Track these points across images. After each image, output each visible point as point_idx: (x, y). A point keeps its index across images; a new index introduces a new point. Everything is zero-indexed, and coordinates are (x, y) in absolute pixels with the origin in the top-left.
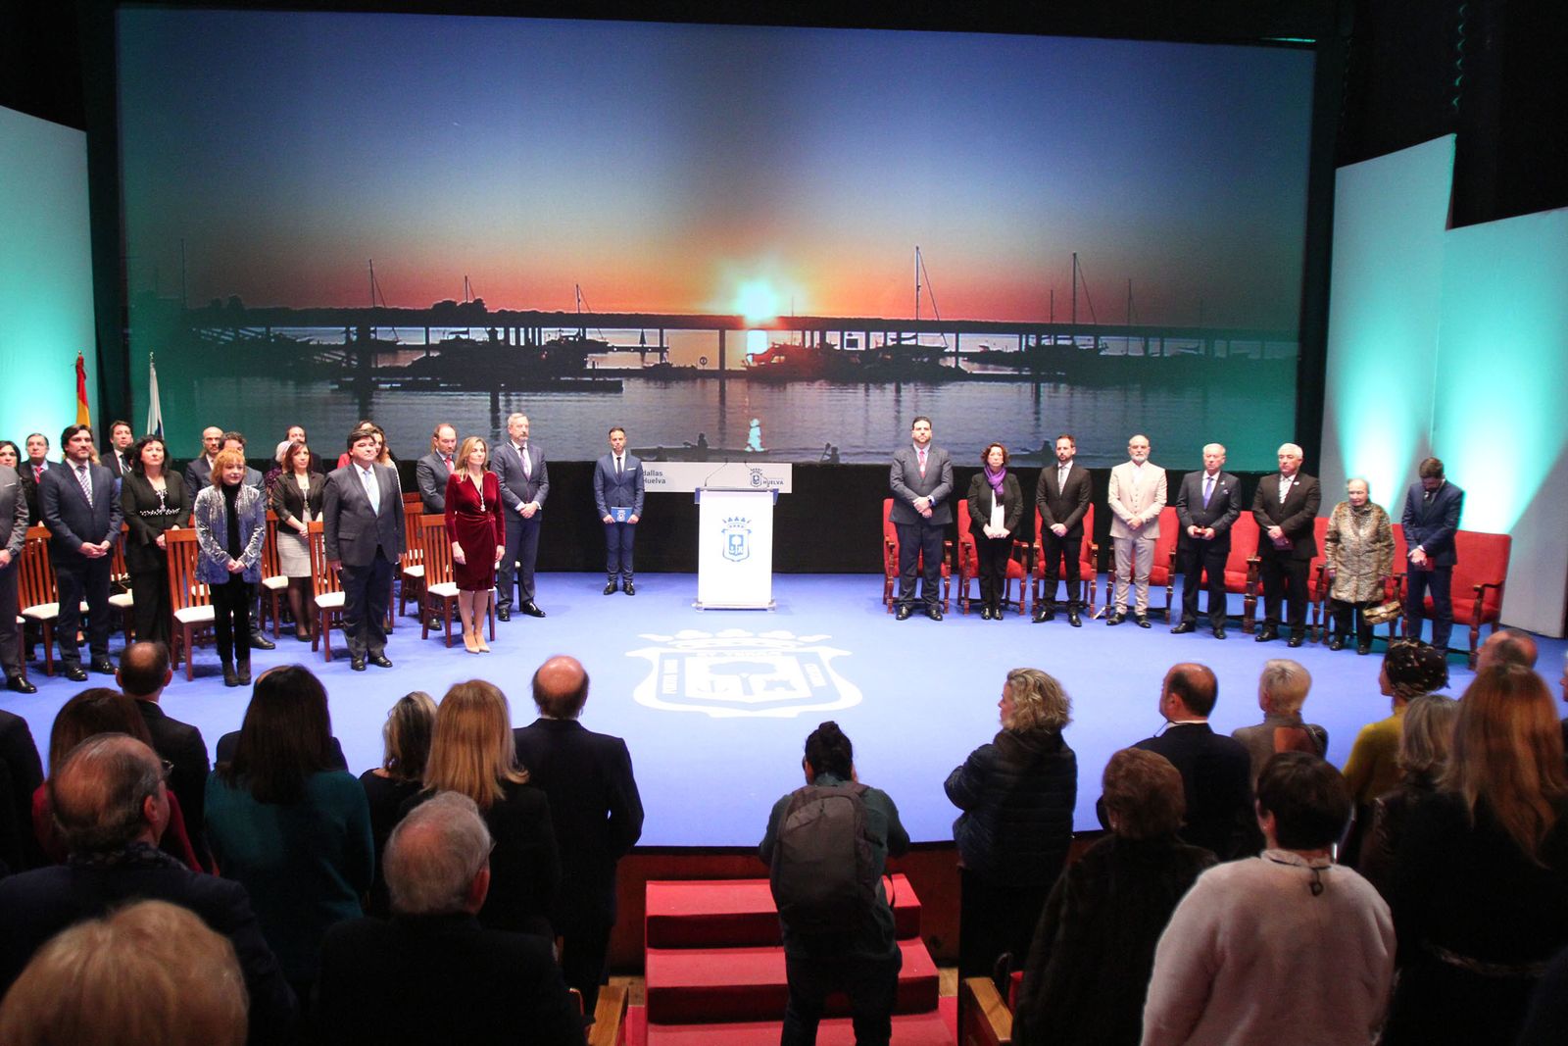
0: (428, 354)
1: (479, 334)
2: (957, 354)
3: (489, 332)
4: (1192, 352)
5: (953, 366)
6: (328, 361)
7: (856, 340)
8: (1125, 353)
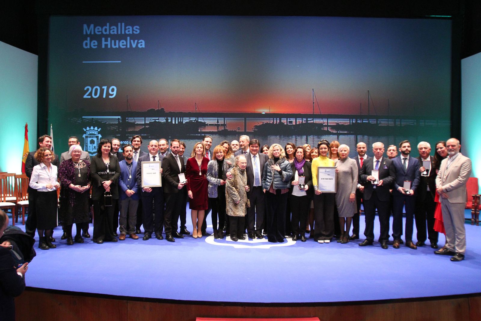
0: (145, 127)
1: (162, 120)
2: (327, 126)
3: (166, 119)
4: (412, 124)
5: (326, 130)
6: (112, 129)
7: (292, 121)
8: (387, 125)
